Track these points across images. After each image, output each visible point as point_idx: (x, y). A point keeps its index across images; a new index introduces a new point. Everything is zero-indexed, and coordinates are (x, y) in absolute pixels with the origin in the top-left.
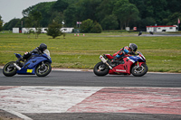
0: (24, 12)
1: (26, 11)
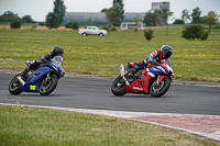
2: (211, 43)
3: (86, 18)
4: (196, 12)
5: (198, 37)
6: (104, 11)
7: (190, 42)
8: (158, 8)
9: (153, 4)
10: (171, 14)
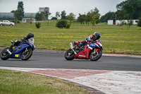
0: (118, 6)
1: (120, 5)
2: (71, 30)
3: (3, 16)
4: (63, 13)
5: (65, 27)
6: (13, 12)
7: (61, 30)
8: (43, 11)
9: (40, 8)
10: (50, 14)
